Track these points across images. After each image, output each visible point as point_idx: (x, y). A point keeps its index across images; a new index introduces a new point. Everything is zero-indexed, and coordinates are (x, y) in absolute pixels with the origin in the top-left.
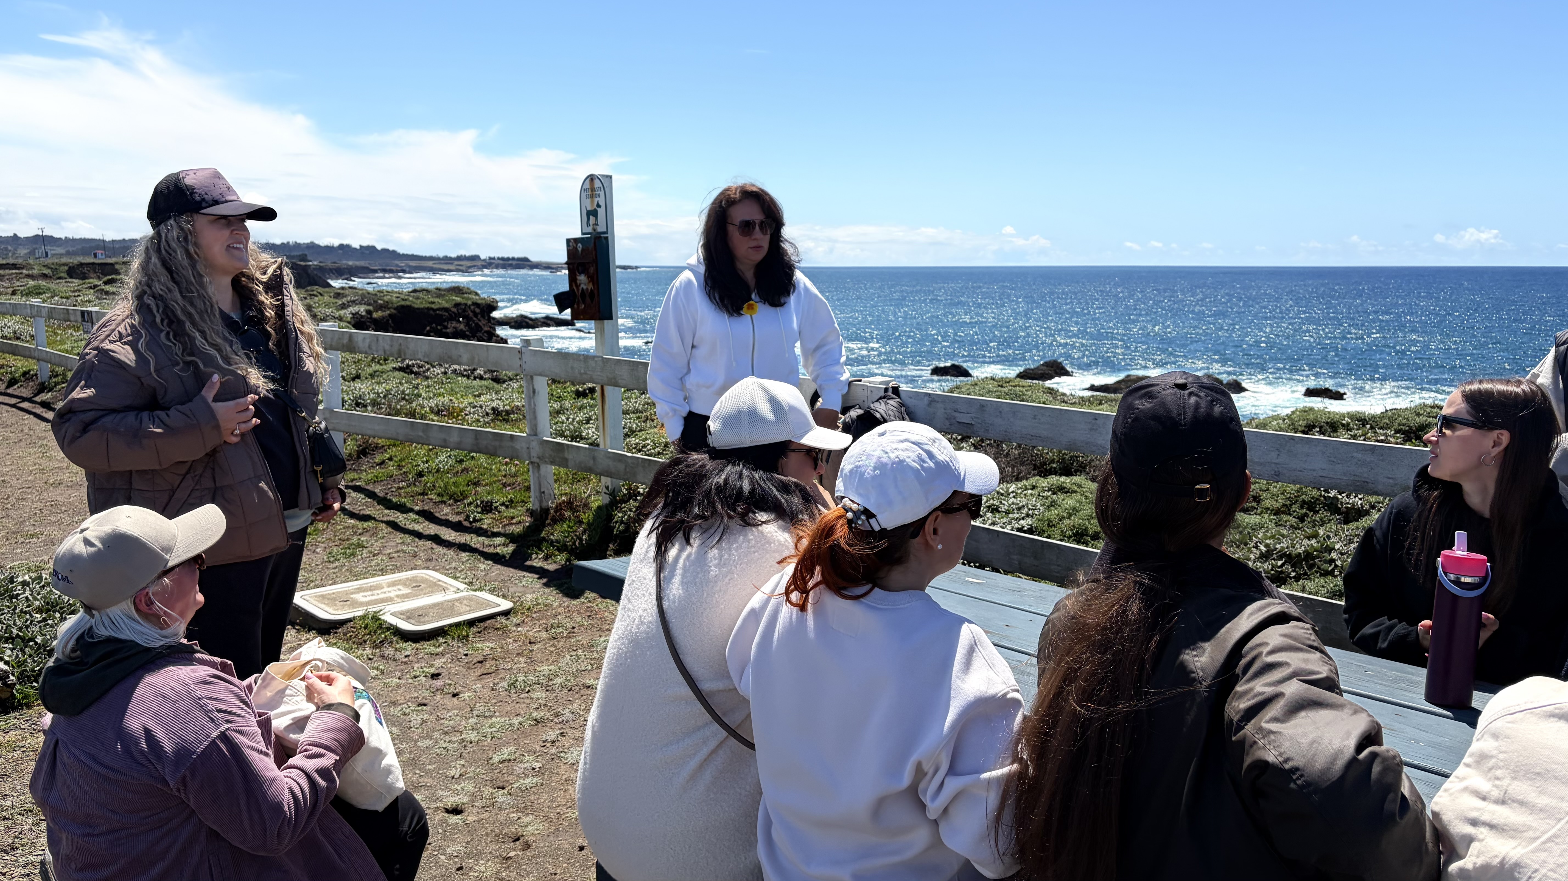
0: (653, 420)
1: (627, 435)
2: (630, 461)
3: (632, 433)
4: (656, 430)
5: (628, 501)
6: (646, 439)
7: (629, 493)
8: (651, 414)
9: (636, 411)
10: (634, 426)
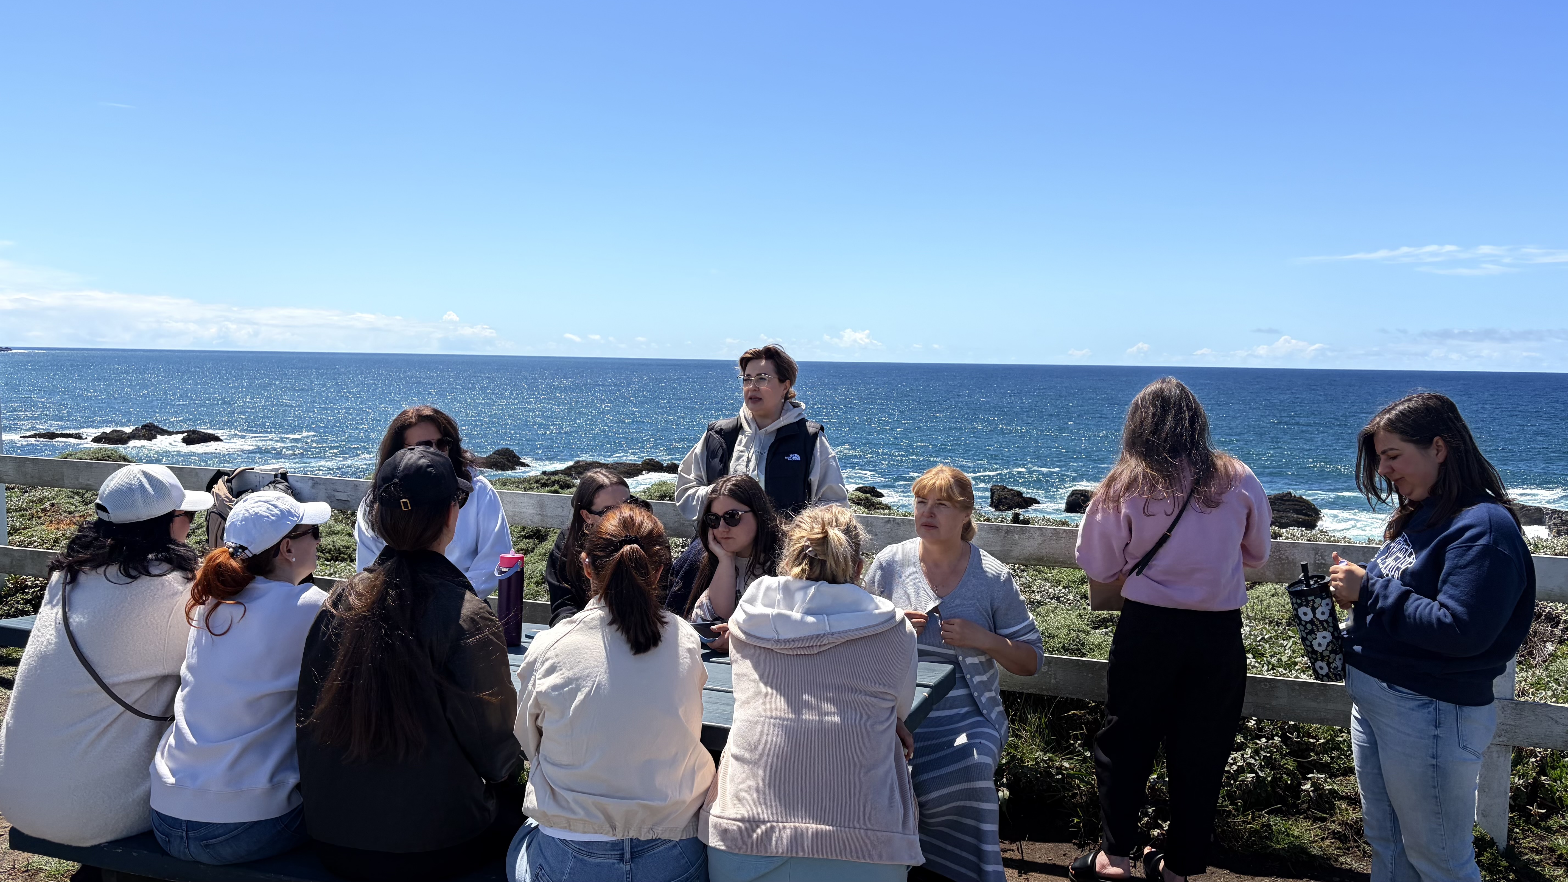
0: (39, 518)
1: (10, 534)
2: (16, 555)
3: (14, 531)
4: (43, 527)
5: (15, 594)
6: (32, 536)
7: (15, 587)
8: (37, 512)
9: (21, 509)
10: (18, 524)
